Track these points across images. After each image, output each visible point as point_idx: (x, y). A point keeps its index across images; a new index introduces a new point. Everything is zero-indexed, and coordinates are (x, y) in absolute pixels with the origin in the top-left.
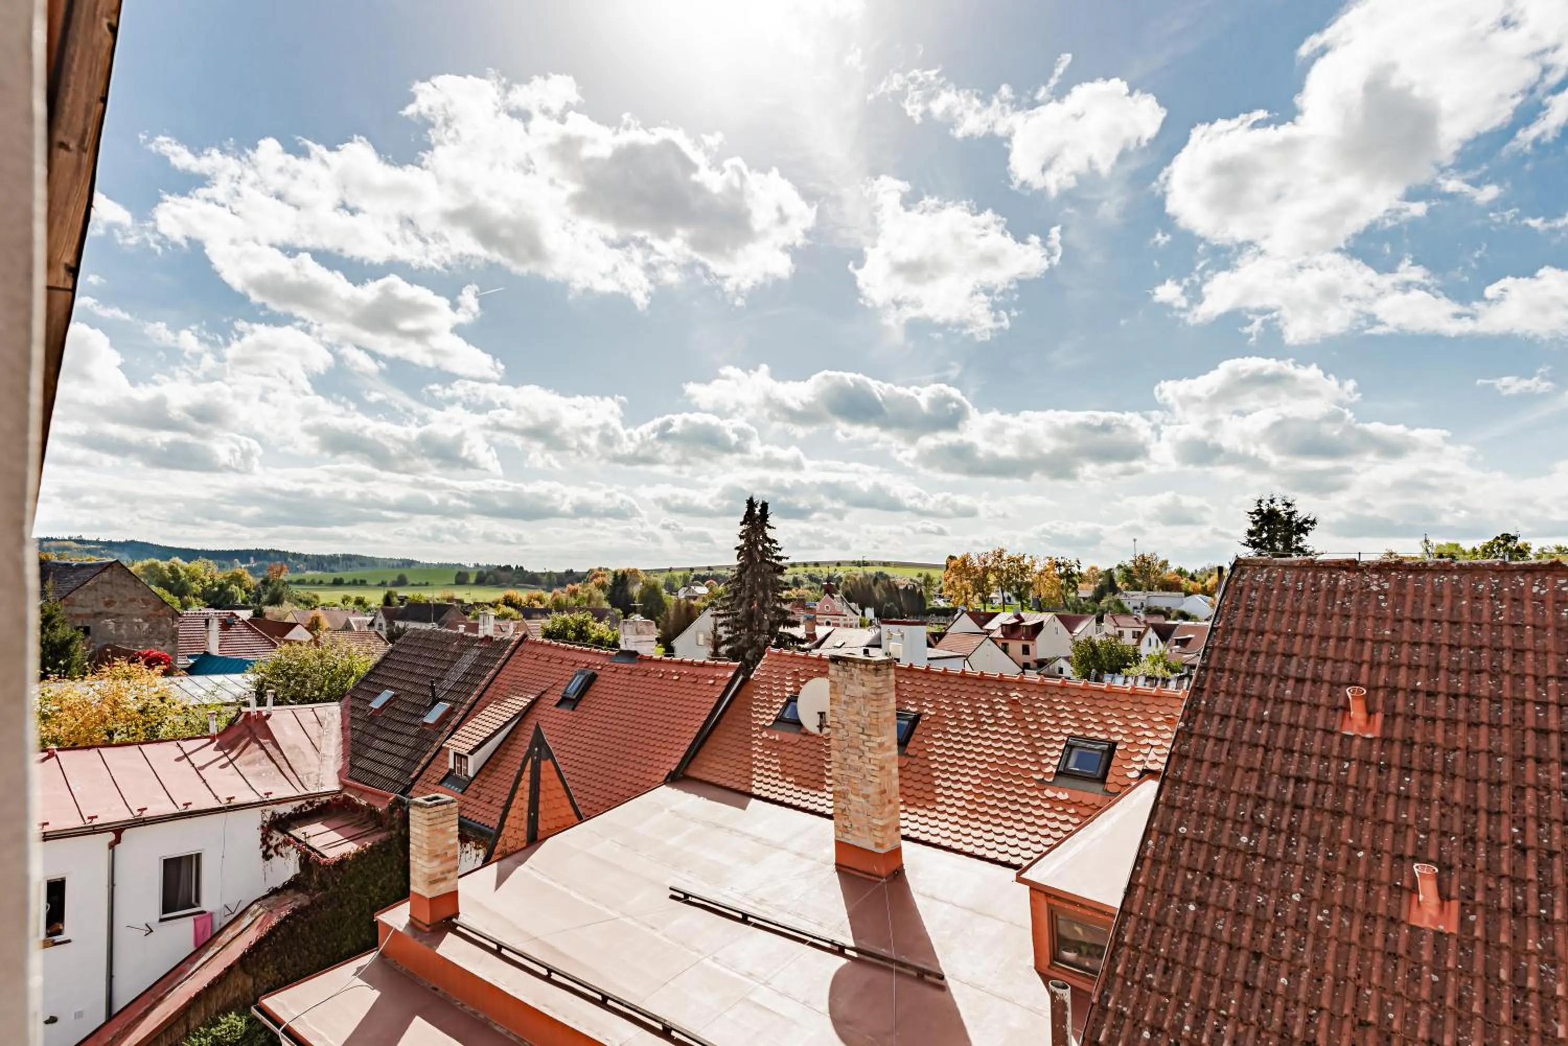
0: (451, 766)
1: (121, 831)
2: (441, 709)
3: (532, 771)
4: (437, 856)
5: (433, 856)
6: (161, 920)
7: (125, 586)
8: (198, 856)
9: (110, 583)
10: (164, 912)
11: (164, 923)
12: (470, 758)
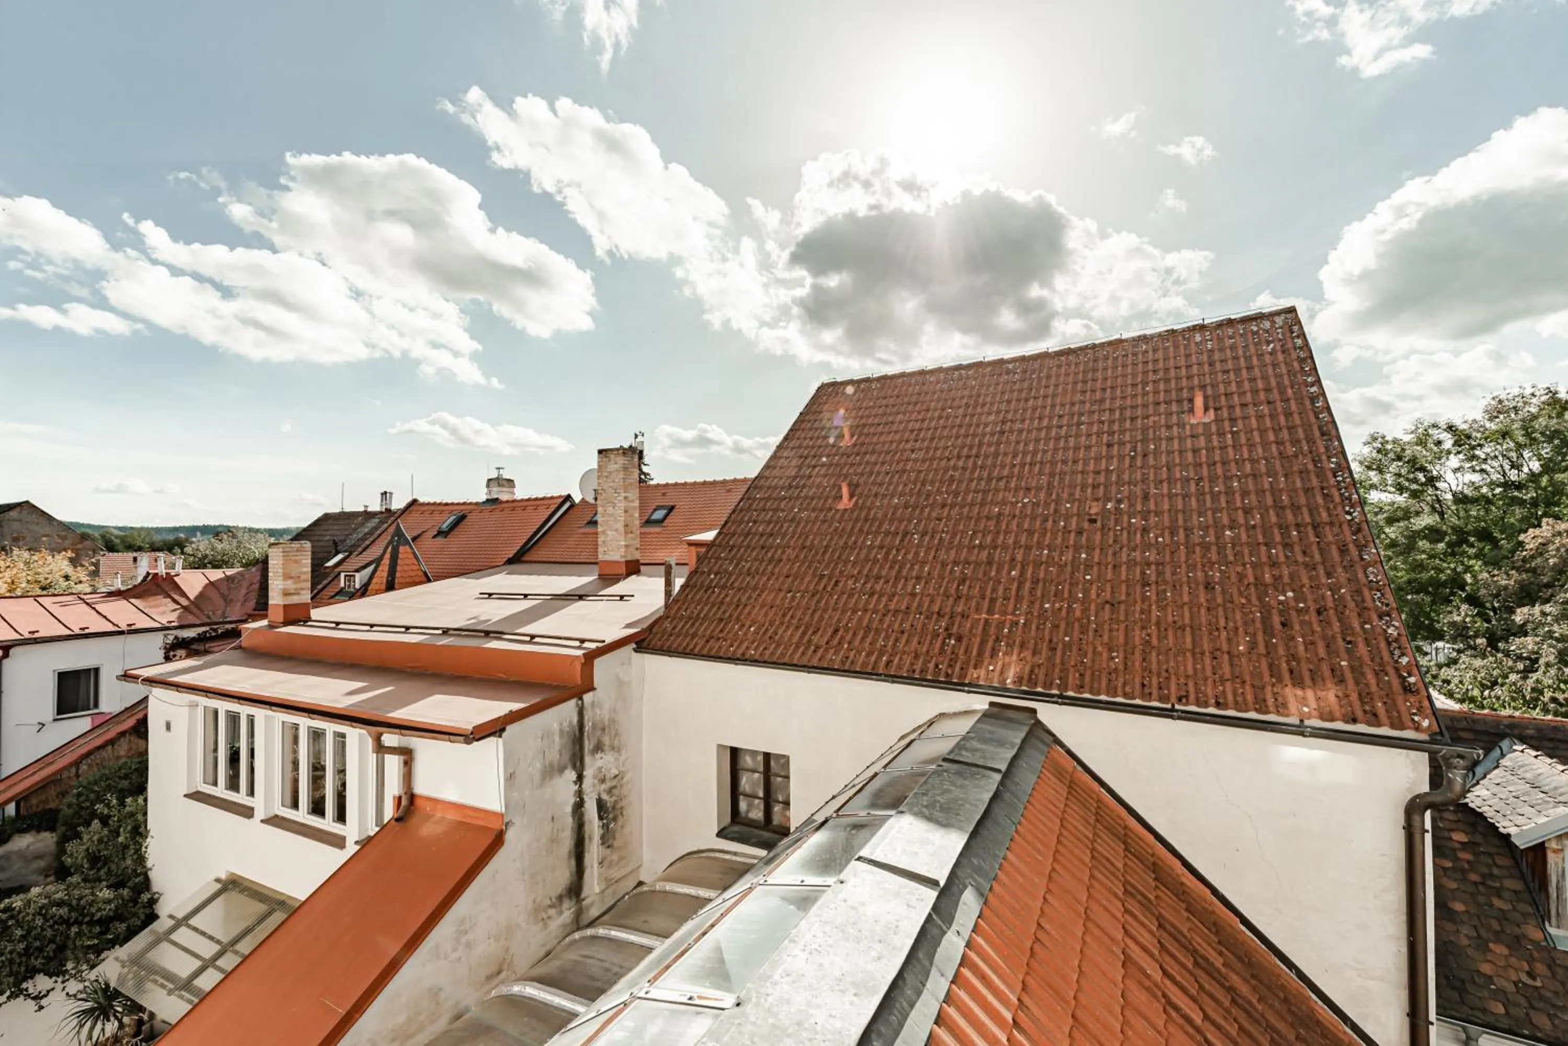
0: (342, 585)
1: (11, 647)
2: (340, 557)
3: (392, 553)
4: (291, 578)
5: (287, 577)
6: (55, 720)
7: (38, 524)
8: (97, 670)
9: (20, 520)
10: (58, 714)
11: (59, 723)
12: (357, 575)
